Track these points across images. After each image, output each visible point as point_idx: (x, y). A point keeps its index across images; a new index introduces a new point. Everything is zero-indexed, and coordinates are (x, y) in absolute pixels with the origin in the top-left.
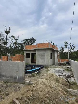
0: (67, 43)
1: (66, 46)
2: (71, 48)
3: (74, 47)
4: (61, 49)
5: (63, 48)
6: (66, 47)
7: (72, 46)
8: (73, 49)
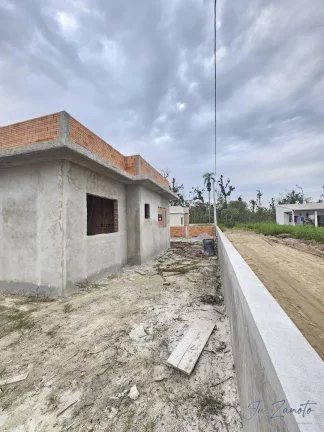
0: (212, 176)
1: (209, 184)
2: (223, 191)
3: (232, 189)
4: (196, 195)
5: (200, 193)
6: (209, 190)
7: (224, 185)
8: (229, 194)
